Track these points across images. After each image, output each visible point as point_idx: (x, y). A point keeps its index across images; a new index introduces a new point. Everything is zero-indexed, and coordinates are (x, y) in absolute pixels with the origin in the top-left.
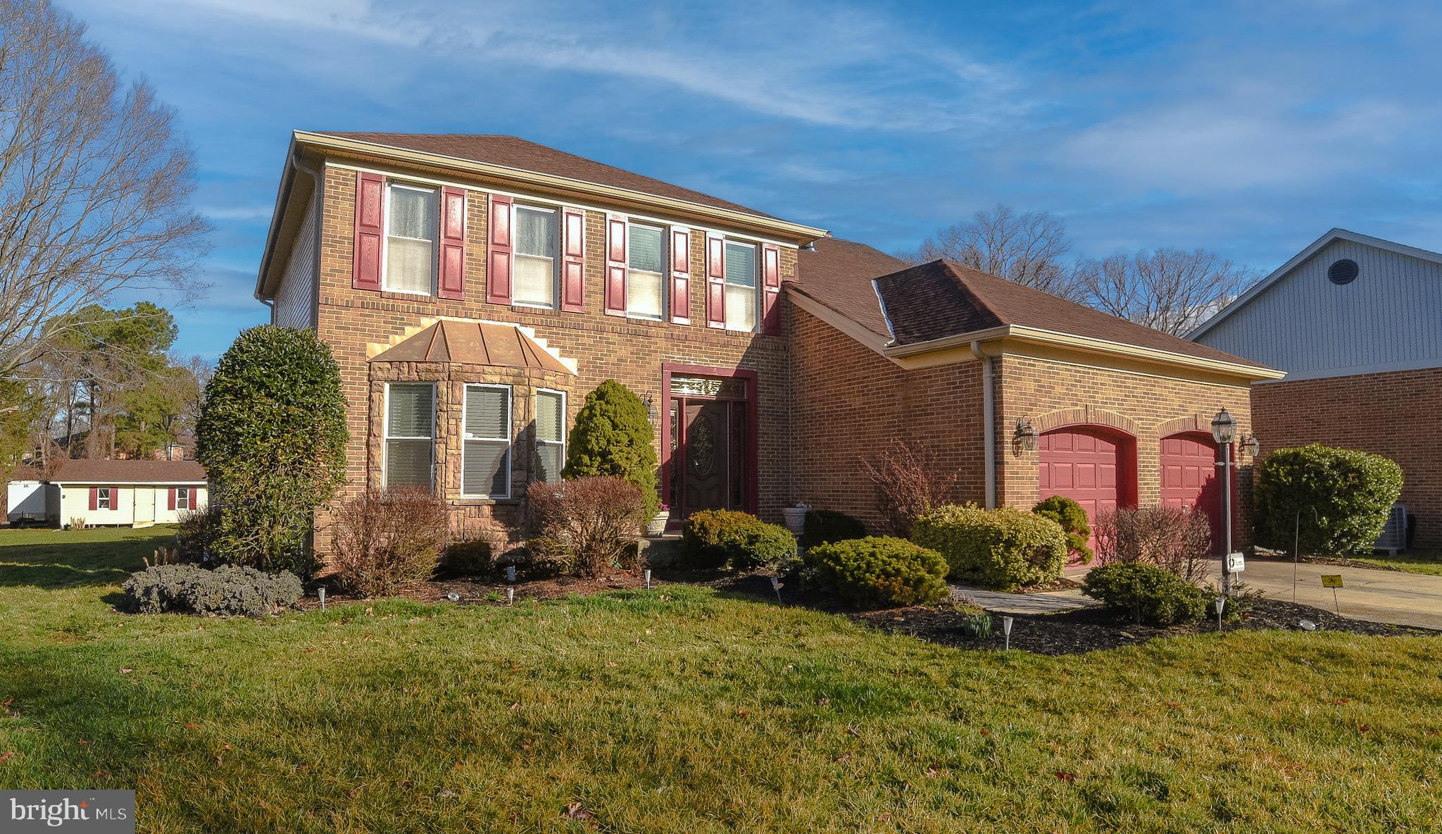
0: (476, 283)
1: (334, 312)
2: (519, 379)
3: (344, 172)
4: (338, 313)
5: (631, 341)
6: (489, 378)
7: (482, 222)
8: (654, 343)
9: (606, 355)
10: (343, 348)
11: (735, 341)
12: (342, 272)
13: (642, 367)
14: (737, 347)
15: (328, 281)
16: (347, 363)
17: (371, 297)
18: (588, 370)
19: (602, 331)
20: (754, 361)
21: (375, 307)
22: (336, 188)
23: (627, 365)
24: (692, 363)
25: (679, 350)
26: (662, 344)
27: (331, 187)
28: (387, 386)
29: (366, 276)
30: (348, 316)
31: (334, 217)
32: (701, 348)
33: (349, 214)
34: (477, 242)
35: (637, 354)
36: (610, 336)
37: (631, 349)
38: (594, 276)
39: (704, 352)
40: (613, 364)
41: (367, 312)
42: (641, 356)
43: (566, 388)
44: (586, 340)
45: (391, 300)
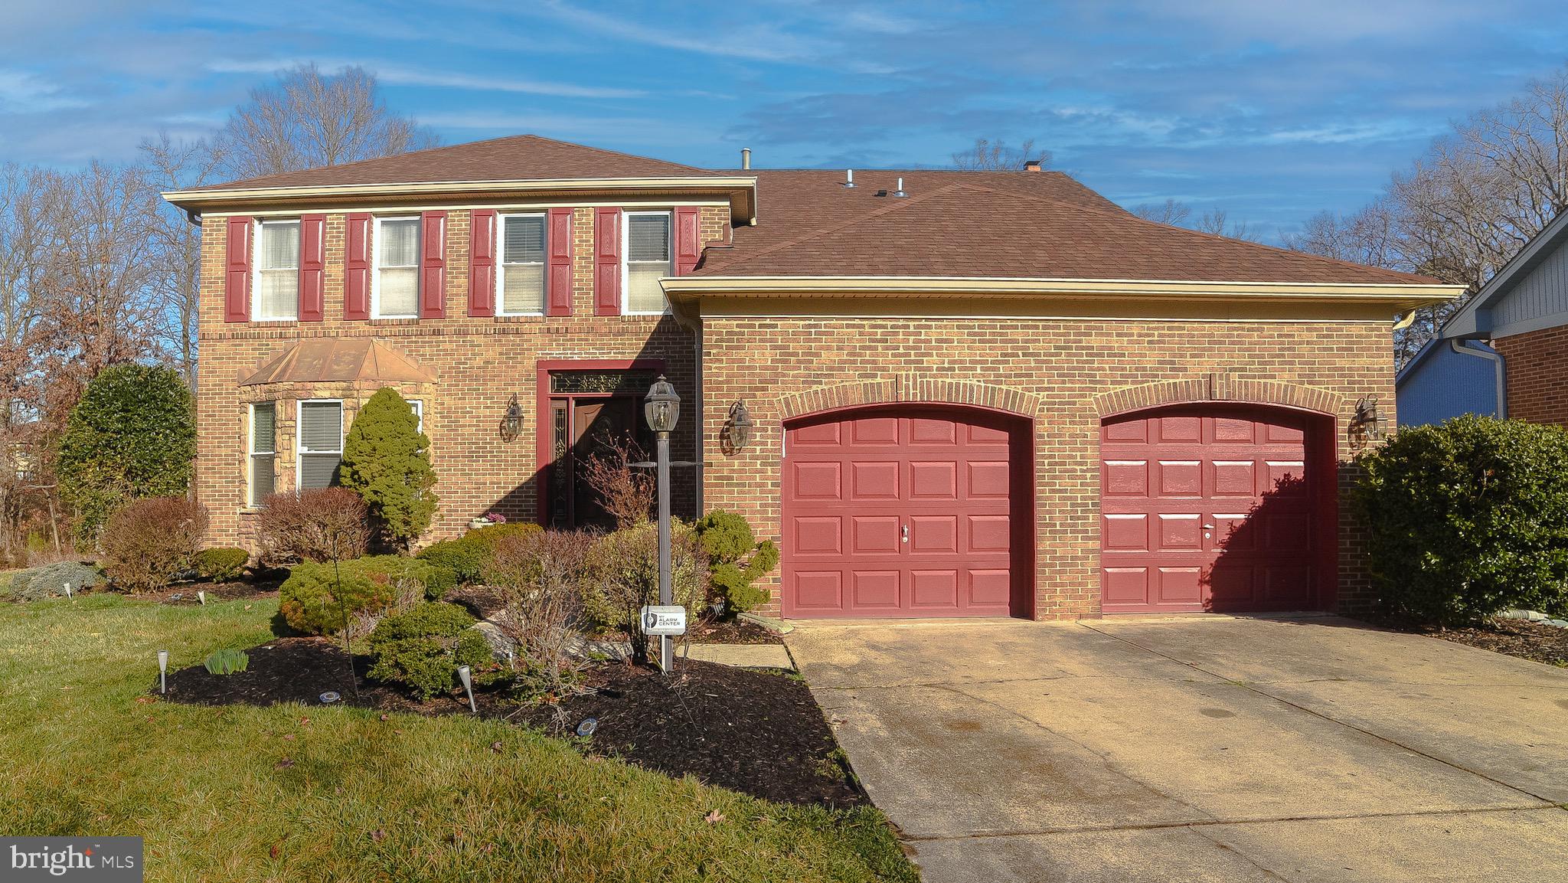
0: (335, 302)
1: (210, 346)
2: (348, 393)
3: (217, 220)
4: (214, 346)
5: (500, 341)
6: (319, 393)
7: (341, 243)
8: (526, 341)
9: (470, 359)
10: (218, 376)
11: (632, 327)
12: (217, 309)
13: (513, 367)
14: (637, 334)
15: (206, 319)
16: (222, 389)
17: (240, 328)
18: (450, 377)
19: (466, 334)
20: (661, 348)
21: (244, 337)
22: (211, 235)
23: (495, 367)
24: (576, 358)
25: (557, 345)
26: (538, 340)
27: (207, 235)
28: (251, 408)
29: (236, 309)
30: (222, 347)
31: (210, 261)
32: (587, 340)
33: (223, 257)
34: (335, 263)
35: (506, 354)
36: (475, 338)
37: (498, 349)
38: (457, 278)
39: (591, 345)
40: (479, 368)
41: (238, 342)
42: (512, 356)
43: (421, 397)
44: (448, 346)
45: (258, 329)
